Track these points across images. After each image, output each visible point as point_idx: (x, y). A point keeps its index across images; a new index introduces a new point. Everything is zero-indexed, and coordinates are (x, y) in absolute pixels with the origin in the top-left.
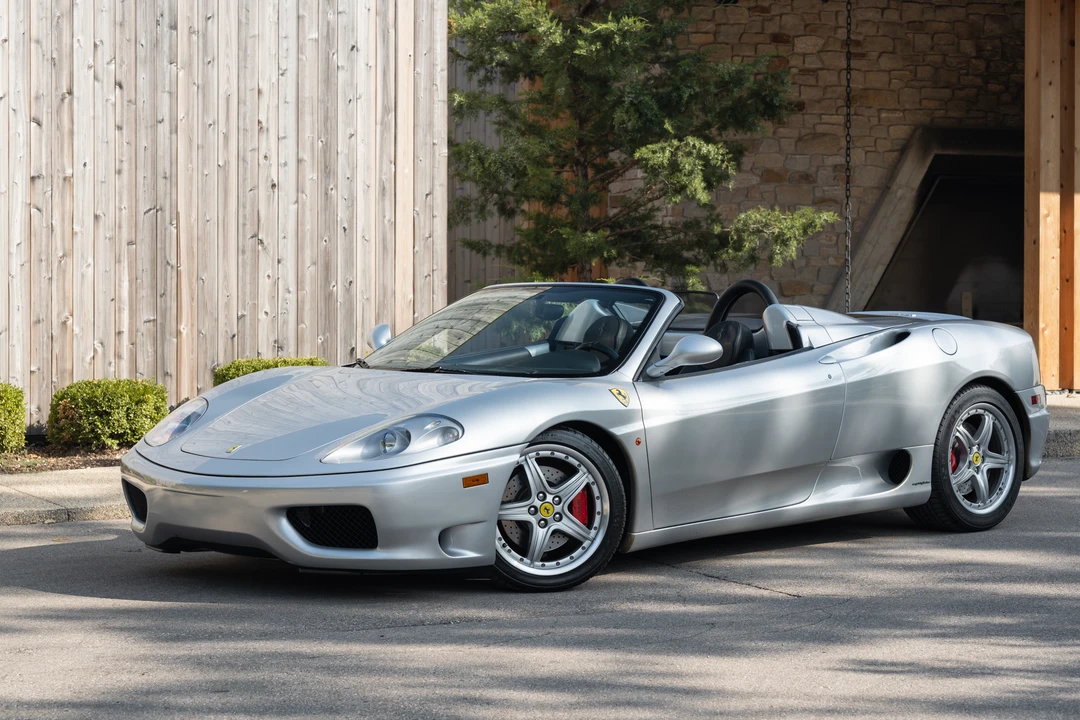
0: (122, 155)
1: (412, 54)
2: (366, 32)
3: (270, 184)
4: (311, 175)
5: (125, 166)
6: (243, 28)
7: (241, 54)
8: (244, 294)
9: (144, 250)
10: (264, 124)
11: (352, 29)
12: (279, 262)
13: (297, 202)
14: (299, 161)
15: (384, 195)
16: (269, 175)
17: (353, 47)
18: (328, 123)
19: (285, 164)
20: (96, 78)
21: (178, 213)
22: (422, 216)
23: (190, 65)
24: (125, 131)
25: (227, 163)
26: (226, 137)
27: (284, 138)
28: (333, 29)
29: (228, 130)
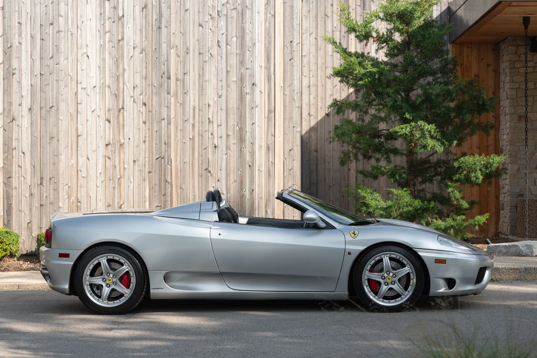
0: (146, 134)
1: (282, 86)
2: (260, 77)
3: (214, 146)
4: (233, 140)
5: (147, 139)
6: (201, 77)
7: (200, 89)
8: (202, 195)
9: (155, 176)
10: (211, 120)
11: (252, 75)
12: (218, 181)
13: (227, 154)
14: (228, 136)
15: (269, 150)
16: (213, 142)
17: (254, 84)
18: (241, 117)
19: (221, 137)
20: (134, 102)
21: (171, 159)
22: (288, 160)
23: (177, 94)
24: (147, 124)
25: (194, 137)
26: (193, 125)
27: (221, 125)
28: (244, 76)
29: (194, 123)
